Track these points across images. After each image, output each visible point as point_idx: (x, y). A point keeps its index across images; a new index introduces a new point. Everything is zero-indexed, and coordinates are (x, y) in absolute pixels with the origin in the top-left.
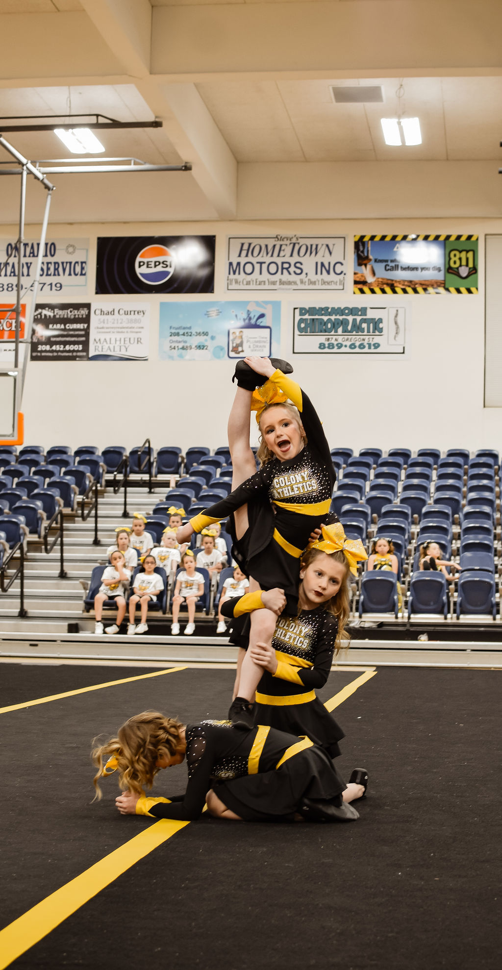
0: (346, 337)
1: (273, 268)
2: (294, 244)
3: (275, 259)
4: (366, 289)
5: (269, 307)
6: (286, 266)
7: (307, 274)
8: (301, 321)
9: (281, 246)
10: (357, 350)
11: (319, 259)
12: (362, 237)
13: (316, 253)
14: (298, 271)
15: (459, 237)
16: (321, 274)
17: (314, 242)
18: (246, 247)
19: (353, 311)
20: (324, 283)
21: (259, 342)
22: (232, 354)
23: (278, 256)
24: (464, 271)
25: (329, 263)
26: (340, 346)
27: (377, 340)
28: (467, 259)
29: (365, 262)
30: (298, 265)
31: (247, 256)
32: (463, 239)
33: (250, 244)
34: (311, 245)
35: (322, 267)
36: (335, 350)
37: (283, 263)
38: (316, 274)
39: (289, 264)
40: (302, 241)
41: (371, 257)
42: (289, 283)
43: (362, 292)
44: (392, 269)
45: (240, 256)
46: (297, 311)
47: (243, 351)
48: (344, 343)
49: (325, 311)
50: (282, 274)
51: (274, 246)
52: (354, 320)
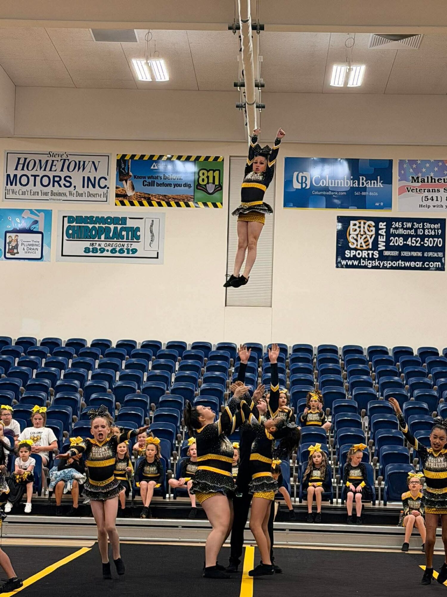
0: (108, 243)
1: (45, 181)
2: (65, 160)
3: (47, 173)
4: (126, 202)
5: (42, 214)
6: (57, 179)
7: (75, 187)
8: (69, 228)
9: (53, 161)
10: (117, 254)
11: (86, 174)
12: (124, 156)
13: (84, 169)
14: (68, 184)
15: (207, 158)
16: (88, 187)
17: (82, 159)
18: (22, 161)
19: (115, 220)
20: (90, 195)
21: (33, 245)
22: (8, 255)
23: (51, 170)
24: (211, 188)
25: (95, 178)
26: (103, 251)
27: (135, 246)
28: (214, 177)
29: (125, 178)
30: (68, 179)
31: (23, 169)
32: (211, 160)
33: (26, 159)
34: (80, 162)
35: (89, 182)
36: (98, 254)
37: (54, 177)
38: (83, 187)
39: (60, 177)
40: (71, 158)
41: (131, 174)
42: (60, 194)
43: (123, 204)
44: (152, 184)
45: (16, 169)
46: (66, 219)
47: (18, 253)
48: (106, 248)
49: (89, 220)
50: (53, 186)
51: (47, 161)
52: (116, 228)
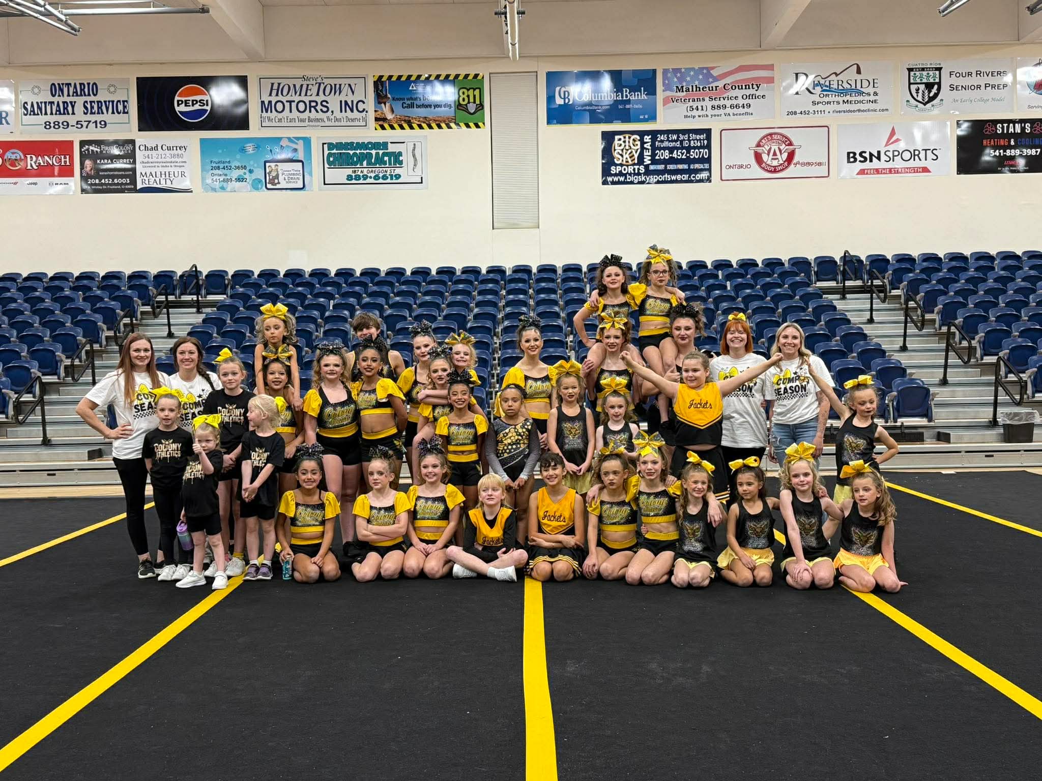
0: (370, 169)
1: (302, 107)
2: (320, 84)
3: (303, 98)
4: (386, 126)
5: (301, 142)
6: (313, 104)
7: (332, 112)
8: (330, 155)
9: (308, 85)
10: (381, 181)
11: (343, 98)
12: (381, 77)
13: (340, 92)
14: (325, 109)
15: (466, 76)
16: (346, 111)
17: (338, 82)
18: (275, 87)
19: (376, 146)
20: (348, 120)
21: (294, 174)
22: (269, 186)
23: (306, 95)
24: (472, 108)
25: (352, 101)
26: (365, 177)
27: (398, 171)
28: (474, 96)
29: (384, 100)
30: (324, 103)
31: (277, 95)
32: (470, 78)
33: (279, 84)
34: (335, 85)
35: (346, 106)
36: (361, 181)
37: (310, 102)
38: (341, 111)
39: (317, 103)
40: (326, 81)
41: (389, 96)
42: (318, 120)
43: (383, 128)
44: (411, 106)
45: (270, 95)
46: (326, 146)
47: (279, 183)
48: (369, 175)
49: (349, 145)
50: (310, 111)
51: (302, 86)
52: (377, 154)
